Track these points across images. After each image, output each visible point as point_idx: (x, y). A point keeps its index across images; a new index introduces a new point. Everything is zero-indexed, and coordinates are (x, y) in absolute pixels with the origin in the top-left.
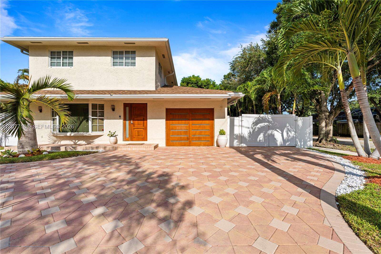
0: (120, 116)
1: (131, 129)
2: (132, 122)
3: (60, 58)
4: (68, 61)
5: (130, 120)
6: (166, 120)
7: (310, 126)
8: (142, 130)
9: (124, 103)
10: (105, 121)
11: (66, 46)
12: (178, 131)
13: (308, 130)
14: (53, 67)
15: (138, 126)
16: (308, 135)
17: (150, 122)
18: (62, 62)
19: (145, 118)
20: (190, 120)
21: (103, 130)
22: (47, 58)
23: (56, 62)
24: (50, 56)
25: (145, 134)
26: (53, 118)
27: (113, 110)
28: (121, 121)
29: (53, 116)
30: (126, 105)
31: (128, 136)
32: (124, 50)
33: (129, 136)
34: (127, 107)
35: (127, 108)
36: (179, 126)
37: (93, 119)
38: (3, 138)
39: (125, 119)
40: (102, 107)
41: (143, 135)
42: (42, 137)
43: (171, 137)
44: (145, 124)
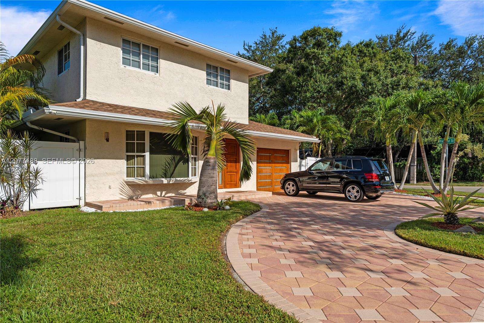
1: (224, 173)
3: (139, 55)
4: (150, 63)
8: (234, 173)
11: (149, 39)
12: (265, 175)
14: (128, 67)
15: (231, 168)
18: (141, 61)
19: (237, 160)
21: (195, 175)
22: (119, 48)
23: (131, 59)
24: (122, 47)
25: (237, 179)
26: (129, 154)
29: (127, 151)
32: (219, 66)
33: (222, 183)
36: (265, 169)
42: (110, 188)
43: (259, 182)
44: (238, 166)
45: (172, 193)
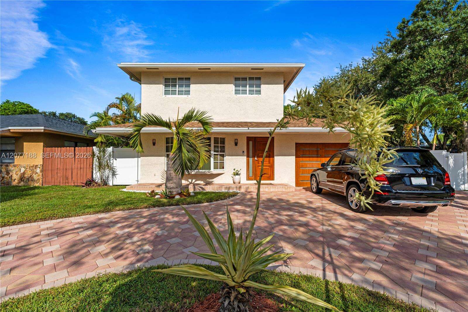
0: (243, 152)
1: (255, 167)
2: (256, 158)
3: (175, 86)
4: (184, 89)
5: (254, 157)
6: (296, 157)
7: (464, 166)
8: (268, 167)
9: (247, 137)
10: (226, 158)
12: (309, 169)
13: (461, 171)
14: (168, 96)
16: (460, 177)
17: (278, 160)
18: (177, 90)
19: (271, 155)
20: (322, 157)
21: (223, 168)
22: (162, 85)
23: (171, 90)
24: (164, 84)
25: (271, 173)
26: (168, 153)
27: (236, 144)
28: (244, 158)
29: (167, 151)
30: (249, 139)
31: (251, 174)
32: (248, 76)
33: (253, 175)
34: (250, 141)
35: (251, 143)
36: (310, 163)
37: (215, 155)
38: (111, 176)
39: (248, 156)
40: (223, 141)
41: (269, 173)
42: (155, 175)
43: (301, 176)
44: (271, 161)
45: (202, 181)
